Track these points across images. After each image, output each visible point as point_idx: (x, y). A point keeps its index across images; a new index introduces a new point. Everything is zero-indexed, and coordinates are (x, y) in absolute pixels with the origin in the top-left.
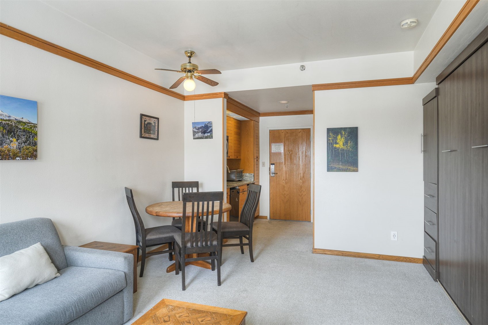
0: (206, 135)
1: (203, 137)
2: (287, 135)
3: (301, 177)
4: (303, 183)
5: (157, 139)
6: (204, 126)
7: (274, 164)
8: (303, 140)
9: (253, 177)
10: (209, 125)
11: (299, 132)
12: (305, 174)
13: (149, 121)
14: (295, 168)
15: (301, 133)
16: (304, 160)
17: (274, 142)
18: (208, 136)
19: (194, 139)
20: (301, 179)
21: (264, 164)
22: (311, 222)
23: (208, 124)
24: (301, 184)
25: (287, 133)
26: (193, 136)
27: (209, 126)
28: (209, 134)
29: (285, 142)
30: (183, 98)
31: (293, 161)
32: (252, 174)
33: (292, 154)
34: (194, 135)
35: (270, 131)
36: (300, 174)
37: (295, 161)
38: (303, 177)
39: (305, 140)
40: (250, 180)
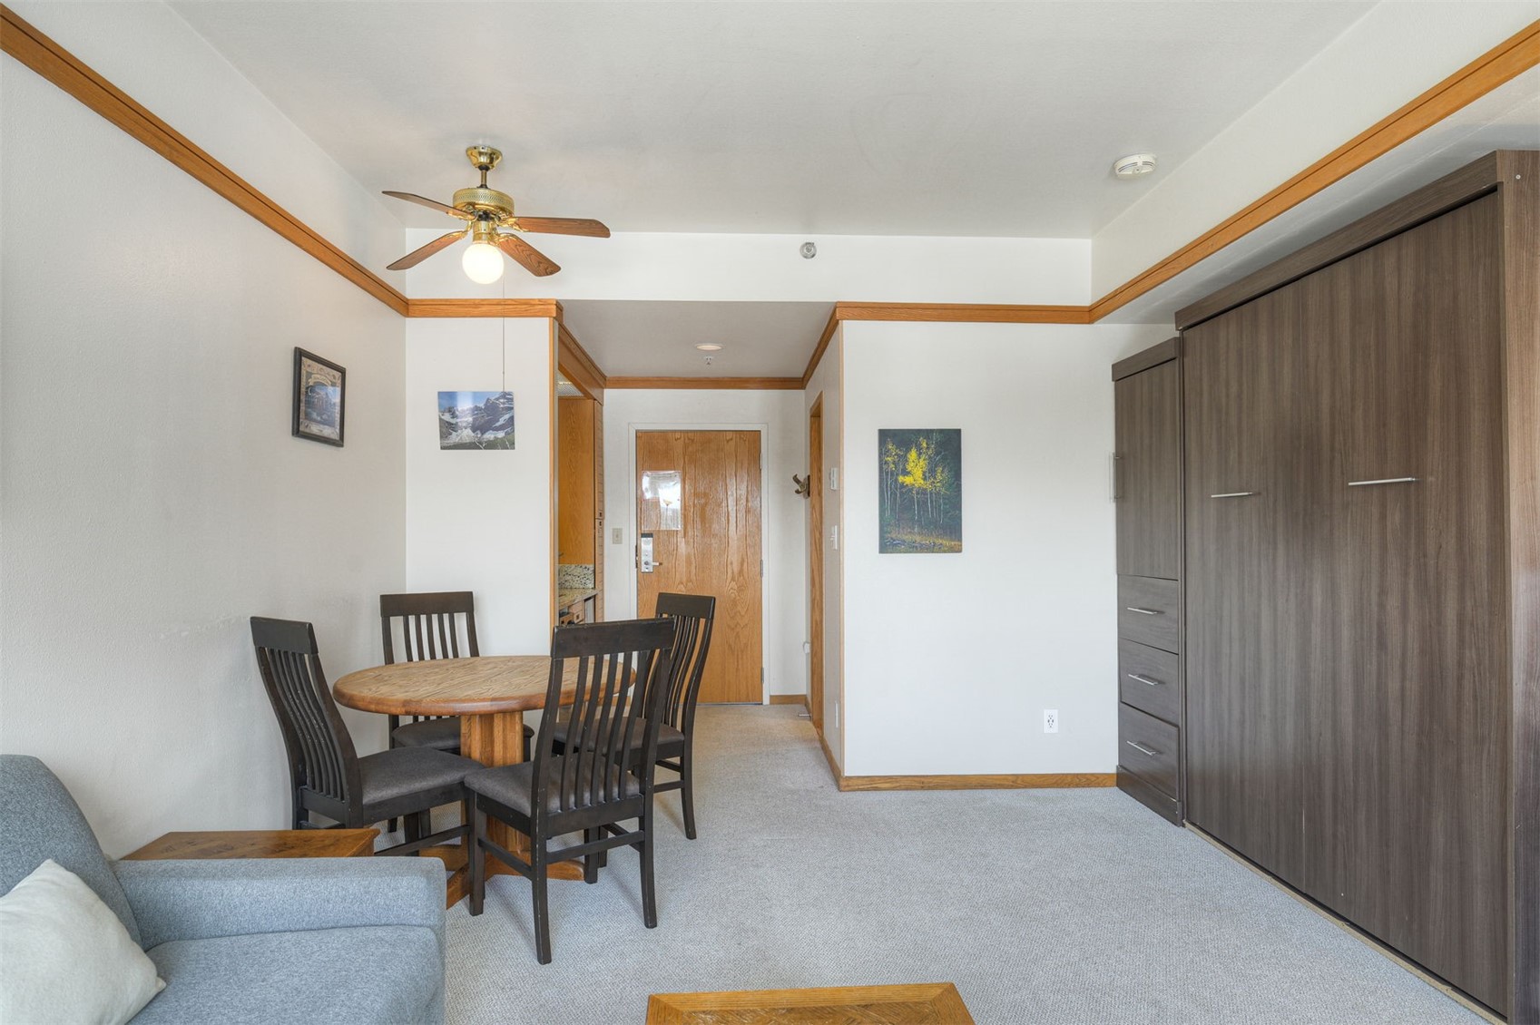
0: (490, 436)
1: (481, 443)
2: (690, 449)
3: (733, 573)
4: (741, 589)
5: (339, 443)
6: (482, 405)
7: (649, 535)
8: (739, 465)
9: (592, 577)
10: (504, 403)
11: (728, 441)
12: (745, 564)
13: (319, 376)
14: (714, 545)
15: (732, 443)
16: (742, 523)
17: (651, 468)
18: (496, 438)
19: (443, 448)
20: (733, 579)
21: (617, 536)
22: (764, 703)
23: (497, 399)
24: (733, 595)
25: (693, 441)
26: (441, 437)
27: (502, 406)
28: (501, 434)
29: (684, 469)
30: (404, 306)
31: (710, 527)
32: (588, 566)
33: (706, 504)
34: (444, 435)
35: (639, 434)
36: (732, 563)
37: (715, 526)
38: (741, 572)
39: (746, 465)
40: (581, 587)
